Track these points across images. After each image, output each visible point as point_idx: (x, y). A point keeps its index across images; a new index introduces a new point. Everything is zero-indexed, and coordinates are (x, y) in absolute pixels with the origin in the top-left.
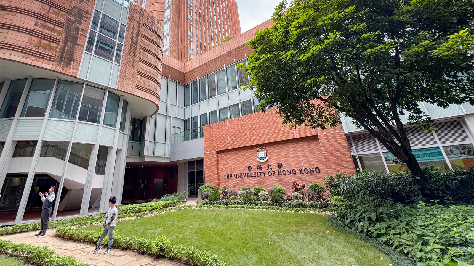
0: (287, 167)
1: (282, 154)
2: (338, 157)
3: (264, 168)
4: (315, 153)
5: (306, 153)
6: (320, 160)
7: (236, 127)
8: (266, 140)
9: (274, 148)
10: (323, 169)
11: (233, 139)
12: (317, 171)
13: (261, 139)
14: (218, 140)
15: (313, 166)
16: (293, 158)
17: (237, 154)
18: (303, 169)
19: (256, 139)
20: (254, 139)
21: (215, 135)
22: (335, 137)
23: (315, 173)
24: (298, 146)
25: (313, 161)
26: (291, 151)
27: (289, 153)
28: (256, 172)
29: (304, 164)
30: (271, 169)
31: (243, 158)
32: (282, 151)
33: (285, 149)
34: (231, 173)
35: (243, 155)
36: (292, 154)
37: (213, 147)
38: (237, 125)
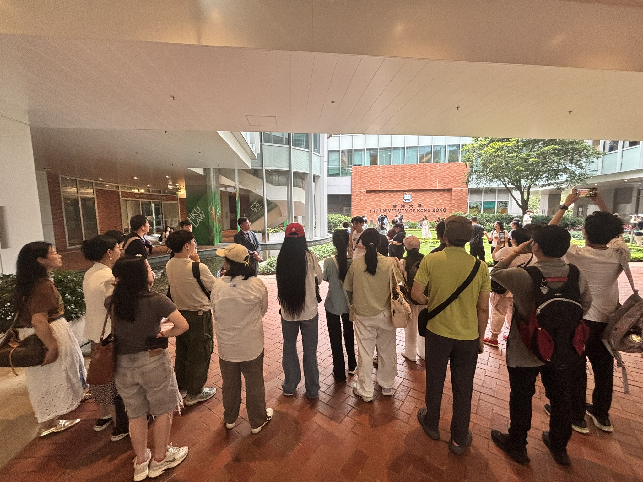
0: (424, 207)
1: (423, 198)
2: (460, 203)
3: (407, 207)
4: (445, 200)
5: (440, 199)
6: (448, 204)
7: (389, 173)
8: (415, 187)
9: (418, 193)
10: (448, 210)
11: (384, 182)
12: (444, 210)
13: (410, 186)
14: (369, 181)
15: (442, 208)
16: (430, 201)
17: (385, 195)
18: (436, 209)
19: (405, 186)
20: (404, 186)
21: (366, 176)
22: (462, 191)
23: (443, 211)
24: (435, 194)
25: (443, 205)
26: (430, 197)
27: (428, 198)
28: (400, 209)
29: (437, 206)
30: (412, 207)
31: (390, 198)
32: (423, 196)
33: (426, 195)
34: (377, 209)
35: (389, 196)
36: (430, 199)
37: (362, 187)
38: (390, 172)
